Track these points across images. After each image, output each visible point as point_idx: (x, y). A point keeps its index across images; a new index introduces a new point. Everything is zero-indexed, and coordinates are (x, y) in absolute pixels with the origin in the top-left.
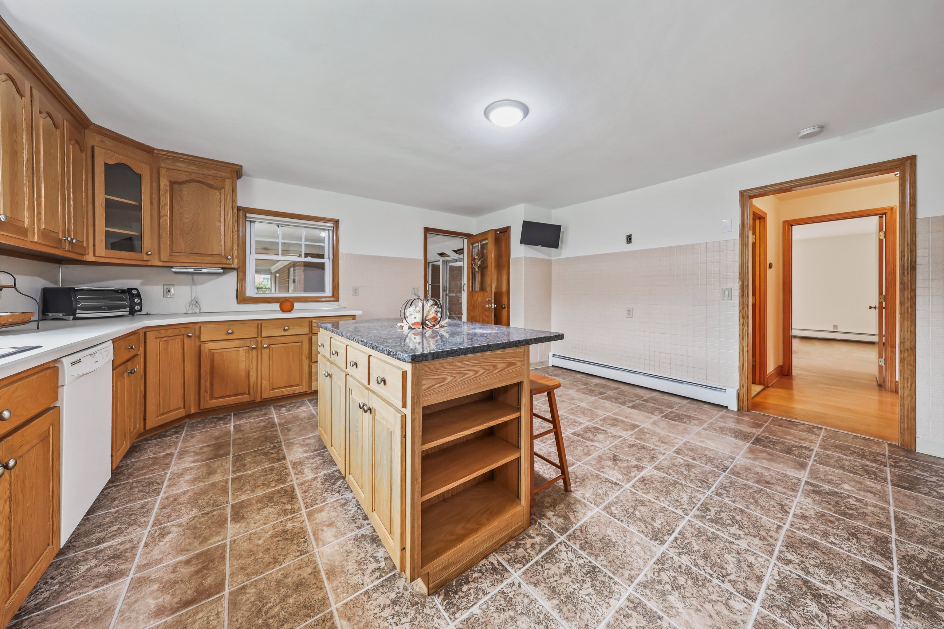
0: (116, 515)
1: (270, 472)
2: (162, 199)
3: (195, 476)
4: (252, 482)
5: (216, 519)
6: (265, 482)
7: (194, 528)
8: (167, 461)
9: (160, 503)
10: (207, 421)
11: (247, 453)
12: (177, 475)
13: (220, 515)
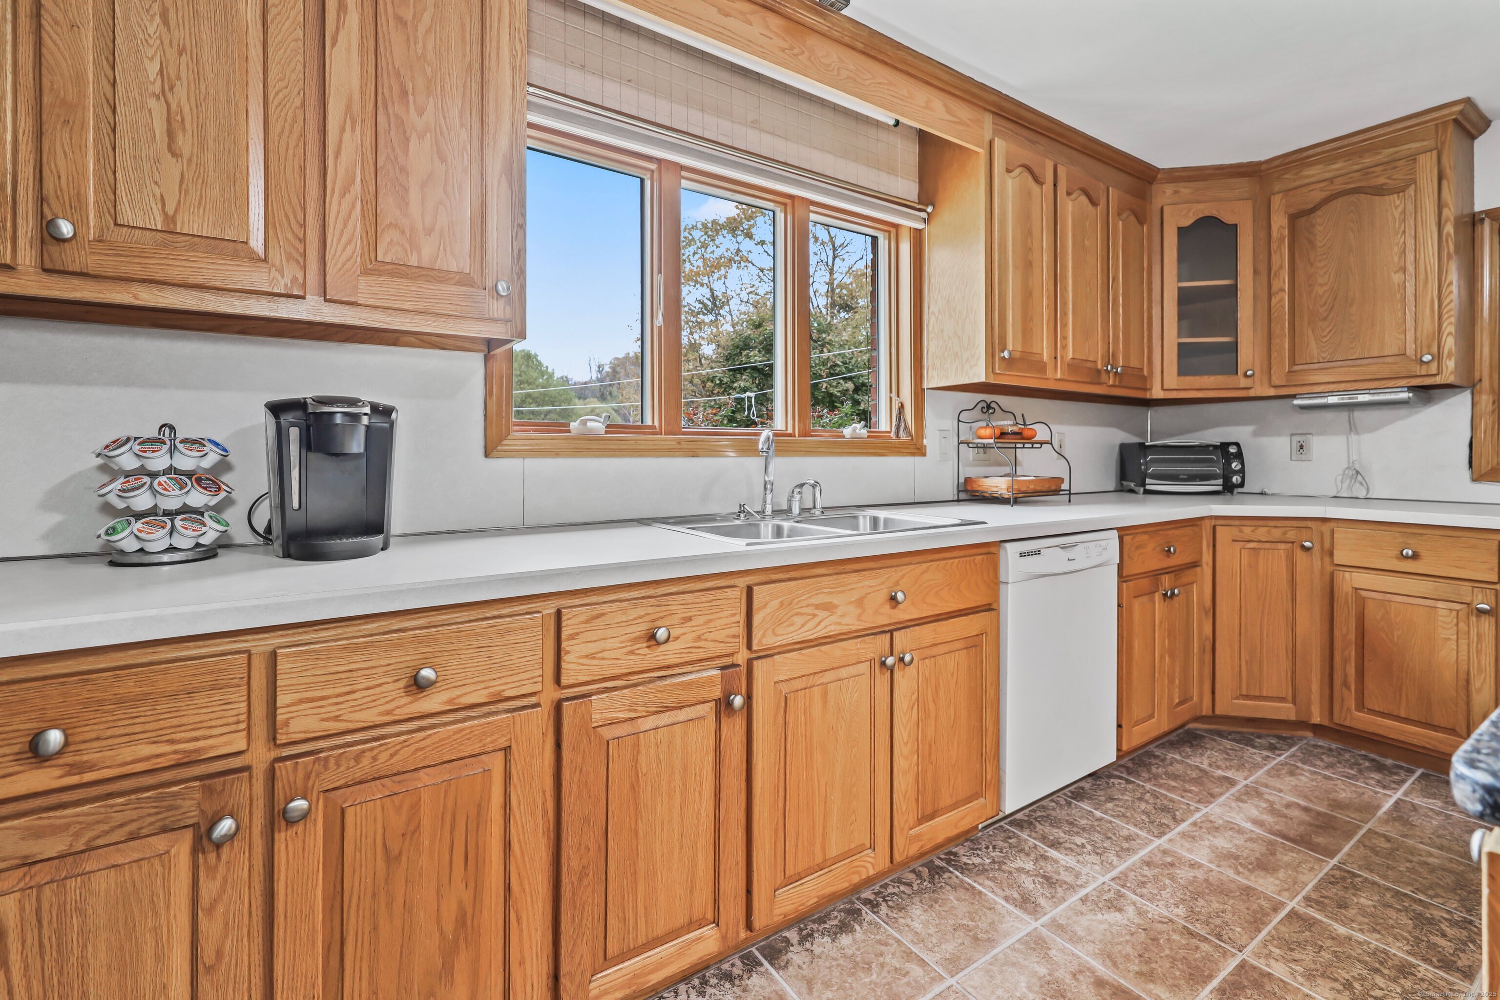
0: (1096, 823)
1: (1393, 973)
2: (1275, 258)
3: (1234, 850)
4: (1326, 955)
5: (1195, 960)
6: (1356, 985)
7: (1153, 940)
8: (1217, 790)
9: (1150, 852)
10: (1347, 756)
11: (1374, 883)
12: (1209, 825)
13: (1207, 958)
